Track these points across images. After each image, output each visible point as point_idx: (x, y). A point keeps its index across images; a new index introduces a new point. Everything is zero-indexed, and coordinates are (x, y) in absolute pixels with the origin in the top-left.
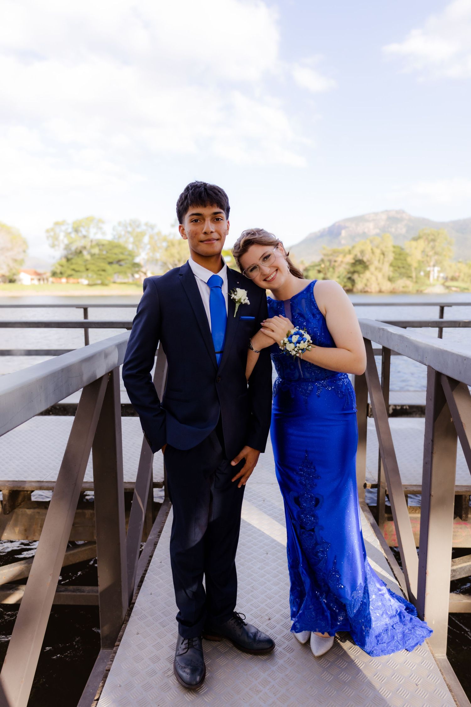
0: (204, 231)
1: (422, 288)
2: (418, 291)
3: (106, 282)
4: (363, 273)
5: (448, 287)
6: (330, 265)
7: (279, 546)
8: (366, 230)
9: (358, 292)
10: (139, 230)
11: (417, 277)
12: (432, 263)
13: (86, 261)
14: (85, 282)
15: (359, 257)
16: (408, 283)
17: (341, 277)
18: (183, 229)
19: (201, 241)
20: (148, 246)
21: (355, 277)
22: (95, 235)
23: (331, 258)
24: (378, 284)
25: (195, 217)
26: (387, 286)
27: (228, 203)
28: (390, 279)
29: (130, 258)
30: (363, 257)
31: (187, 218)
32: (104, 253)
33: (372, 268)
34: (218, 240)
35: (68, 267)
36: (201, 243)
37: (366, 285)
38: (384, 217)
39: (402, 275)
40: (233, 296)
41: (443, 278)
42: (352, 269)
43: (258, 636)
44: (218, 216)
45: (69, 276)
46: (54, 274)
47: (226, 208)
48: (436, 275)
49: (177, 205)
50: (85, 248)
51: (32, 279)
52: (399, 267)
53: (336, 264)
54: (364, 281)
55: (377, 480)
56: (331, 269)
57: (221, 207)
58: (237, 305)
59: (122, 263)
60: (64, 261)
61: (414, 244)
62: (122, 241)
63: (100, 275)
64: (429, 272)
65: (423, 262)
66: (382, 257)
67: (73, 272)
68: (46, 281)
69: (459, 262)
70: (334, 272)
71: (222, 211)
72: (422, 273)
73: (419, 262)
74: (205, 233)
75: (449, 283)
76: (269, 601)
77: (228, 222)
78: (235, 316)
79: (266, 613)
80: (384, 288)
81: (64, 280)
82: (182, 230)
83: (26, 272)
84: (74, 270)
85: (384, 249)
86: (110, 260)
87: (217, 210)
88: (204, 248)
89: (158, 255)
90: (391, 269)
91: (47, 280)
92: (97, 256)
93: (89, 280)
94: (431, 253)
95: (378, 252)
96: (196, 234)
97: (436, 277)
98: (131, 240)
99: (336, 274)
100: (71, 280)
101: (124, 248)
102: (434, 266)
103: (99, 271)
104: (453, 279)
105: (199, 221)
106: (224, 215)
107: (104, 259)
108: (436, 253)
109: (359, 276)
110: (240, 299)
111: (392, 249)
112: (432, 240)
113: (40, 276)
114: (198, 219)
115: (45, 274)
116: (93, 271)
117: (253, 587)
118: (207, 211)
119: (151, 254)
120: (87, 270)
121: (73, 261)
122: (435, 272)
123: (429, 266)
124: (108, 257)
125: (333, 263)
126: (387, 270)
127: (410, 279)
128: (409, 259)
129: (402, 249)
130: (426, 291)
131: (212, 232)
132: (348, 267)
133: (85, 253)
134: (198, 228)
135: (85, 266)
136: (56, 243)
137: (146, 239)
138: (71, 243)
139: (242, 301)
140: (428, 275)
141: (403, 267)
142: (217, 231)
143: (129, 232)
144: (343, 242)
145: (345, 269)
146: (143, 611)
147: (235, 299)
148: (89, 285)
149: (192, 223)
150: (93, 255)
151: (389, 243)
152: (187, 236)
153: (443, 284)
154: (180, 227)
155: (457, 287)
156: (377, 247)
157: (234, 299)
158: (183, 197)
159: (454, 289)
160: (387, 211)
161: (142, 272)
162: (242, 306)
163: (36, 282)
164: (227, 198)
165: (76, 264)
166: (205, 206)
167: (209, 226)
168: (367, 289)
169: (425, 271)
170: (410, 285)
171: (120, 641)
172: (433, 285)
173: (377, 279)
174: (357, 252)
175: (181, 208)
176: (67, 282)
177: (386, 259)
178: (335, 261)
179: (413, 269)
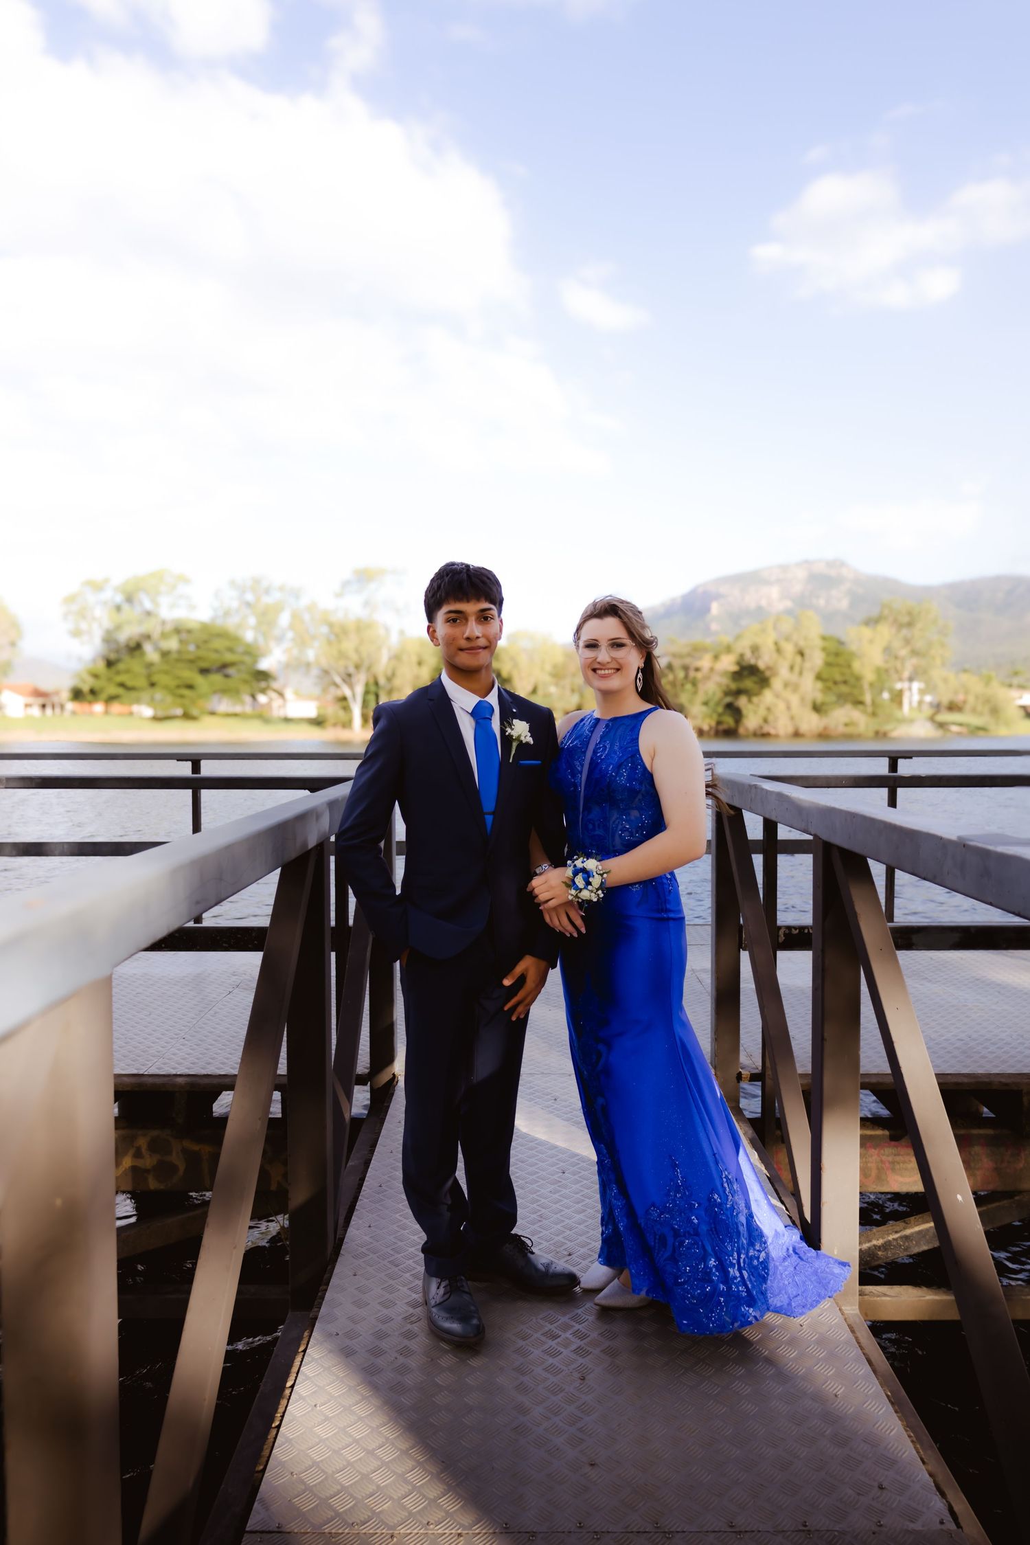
0: (465, 636)
1: (887, 727)
2: (877, 733)
3: (195, 712)
4: (758, 694)
5: (942, 725)
6: (686, 677)
7: (584, 1162)
8: (764, 603)
9: (747, 737)
10: (267, 600)
11: (874, 703)
12: (906, 674)
13: (150, 665)
14: (148, 712)
15: (750, 659)
16: (856, 715)
17: (712, 704)
18: (434, 631)
19: (461, 650)
20: (290, 635)
21: (742, 702)
22: (171, 610)
23: (687, 661)
24: (792, 718)
25: (453, 616)
26: (811, 722)
27: (500, 593)
28: (817, 708)
29: (247, 659)
30: (757, 658)
31: (441, 615)
32: (192, 648)
33: (777, 683)
34: (485, 648)
35: (110, 680)
36: (460, 653)
37: (766, 721)
38: (801, 574)
39: (842, 699)
40: (509, 730)
41: (931, 704)
42: (733, 686)
43: (553, 1268)
44: (487, 614)
45: (111, 699)
46: (77, 695)
47: (498, 601)
48: (916, 698)
49: (426, 596)
50: (148, 637)
51: (27, 705)
52: (835, 683)
53: (699, 675)
54: (762, 712)
55: (760, 1068)
56: (689, 686)
57: (493, 602)
58: (515, 745)
59: (231, 671)
60: (101, 666)
61: (867, 632)
62: (231, 624)
63: (182, 696)
64: (900, 693)
65: (887, 671)
66: (799, 659)
67: (120, 691)
68: (58, 710)
69: (965, 671)
70: (695, 693)
71: (492, 606)
72: (886, 695)
73: (878, 671)
74: (468, 639)
75: (945, 717)
76: (568, 1232)
77: (501, 621)
78: (511, 761)
79: (563, 1248)
80: (804, 728)
81: (99, 708)
82: (431, 631)
83: (16, 689)
84: (122, 685)
85: (802, 643)
86: (204, 665)
87: (486, 605)
88: (464, 659)
89: (311, 655)
90: (819, 685)
91: (62, 707)
92: (174, 656)
93: (155, 709)
94: (904, 652)
95: (789, 648)
96: (454, 639)
97: (915, 704)
98: (252, 621)
99: (701, 697)
100: (116, 707)
101: (236, 639)
102: (911, 679)
103: (178, 687)
104: (953, 707)
105: (458, 621)
106: (495, 612)
107: (191, 661)
108: (915, 653)
109: (750, 701)
110: (519, 736)
111: (818, 643)
112: (907, 621)
113: (43, 699)
114: (457, 618)
115: (57, 693)
116: (166, 688)
117: (541, 1216)
118: (471, 608)
119: (295, 652)
120: (153, 685)
121: (121, 666)
122: (913, 694)
123: (901, 680)
124: (200, 658)
125: (692, 674)
126: (810, 687)
127: (861, 707)
128: (856, 665)
129: (841, 643)
130: (895, 734)
131: (478, 638)
132: (725, 681)
133: (148, 648)
134: (456, 631)
135: (149, 676)
136: (84, 626)
137: (284, 619)
138: (118, 627)
139: (522, 738)
140: (897, 697)
141: (845, 682)
142: (484, 636)
143: (248, 604)
144: (714, 627)
145: (719, 685)
146: (360, 1248)
147: (512, 736)
148: (156, 719)
149: (448, 624)
150: (165, 654)
151: (813, 631)
152: (440, 641)
153: (932, 719)
154: (429, 628)
155: (961, 725)
156: (788, 639)
157: (510, 736)
158: (435, 585)
159: (954, 728)
160: (806, 562)
161: (275, 691)
162: (522, 746)
163: (36, 711)
164: (499, 586)
165: (128, 671)
166: (468, 601)
167: (474, 628)
168: (766, 729)
169: (891, 691)
170: (860, 720)
171: (328, 1284)
172: (911, 721)
173: (789, 708)
174: (743, 646)
175: (432, 601)
176: (106, 712)
177: (807, 665)
178: (697, 670)
179: (866, 686)
